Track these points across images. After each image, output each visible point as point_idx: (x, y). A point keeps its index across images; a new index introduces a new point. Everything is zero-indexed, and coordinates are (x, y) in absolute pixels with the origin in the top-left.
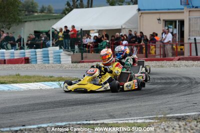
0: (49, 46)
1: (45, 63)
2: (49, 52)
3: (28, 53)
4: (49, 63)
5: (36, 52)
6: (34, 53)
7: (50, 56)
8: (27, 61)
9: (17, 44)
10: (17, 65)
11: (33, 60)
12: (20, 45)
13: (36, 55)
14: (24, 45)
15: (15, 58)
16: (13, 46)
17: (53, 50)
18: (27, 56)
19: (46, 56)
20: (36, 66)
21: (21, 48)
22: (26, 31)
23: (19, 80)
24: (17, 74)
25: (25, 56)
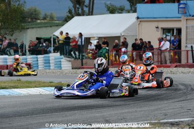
0: (50, 52)
1: (46, 69)
2: (51, 58)
3: (30, 59)
4: (50, 69)
6: (36, 59)
7: (51, 62)
9: (20, 50)
11: (34, 65)
12: (22, 51)
13: (37, 61)
14: (25, 52)
16: (16, 52)
17: (54, 56)
18: (29, 61)
19: (47, 62)
22: (29, 37)
23: (19, 85)
24: (19, 79)
25: (27, 61)
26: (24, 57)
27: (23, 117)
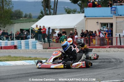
0: (29, 38)
1: (26, 49)
2: (29, 42)
3: (16, 42)
4: (29, 49)
5: (21, 42)
6: (20, 43)
7: (29, 44)
8: (15, 47)
9: (9, 37)
10: (9, 50)
11: (19, 47)
12: (11, 38)
13: (21, 44)
15: (8, 45)
16: (7, 38)
17: (31, 41)
18: (15, 44)
19: (27, 45)
20: (21, 51)
21: (12, 40)
22: (15, 29)
23: (10, 59)
24: (9, 55)
25: (14, 44)
26: (12, 41)
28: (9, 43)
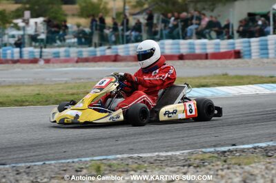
1: (262, 58)
2: (269, 42)
3: (239, 43)
4: (268, 58)
5: (249, 42)
6: (247, 44)
7: (269, 47)
8: (237, 55)
10: (224, 61)
11: (246, 53)
13: (250, 46)
15: (222, 51)
17: (274, 39)
18: (238, 48)
19: (264, 48)
20: (250, 62)
22: (236, 13)
23: (226, 82)
24: (224, 72)
25: (234, 48)
26: (231, 41)
27: (234, 127)
28: (224, 45)
